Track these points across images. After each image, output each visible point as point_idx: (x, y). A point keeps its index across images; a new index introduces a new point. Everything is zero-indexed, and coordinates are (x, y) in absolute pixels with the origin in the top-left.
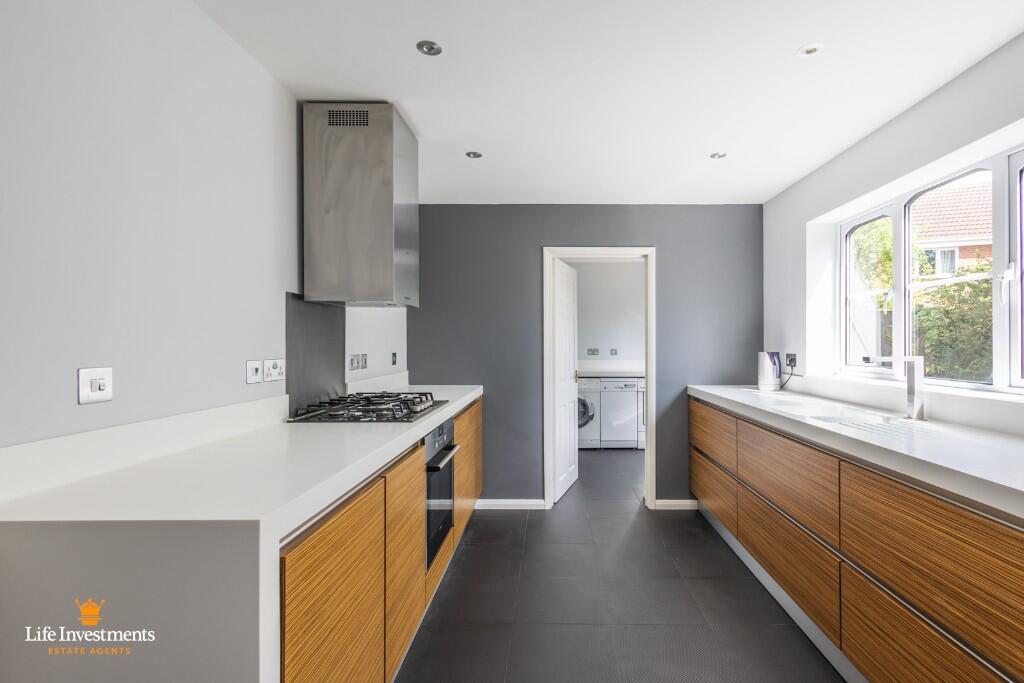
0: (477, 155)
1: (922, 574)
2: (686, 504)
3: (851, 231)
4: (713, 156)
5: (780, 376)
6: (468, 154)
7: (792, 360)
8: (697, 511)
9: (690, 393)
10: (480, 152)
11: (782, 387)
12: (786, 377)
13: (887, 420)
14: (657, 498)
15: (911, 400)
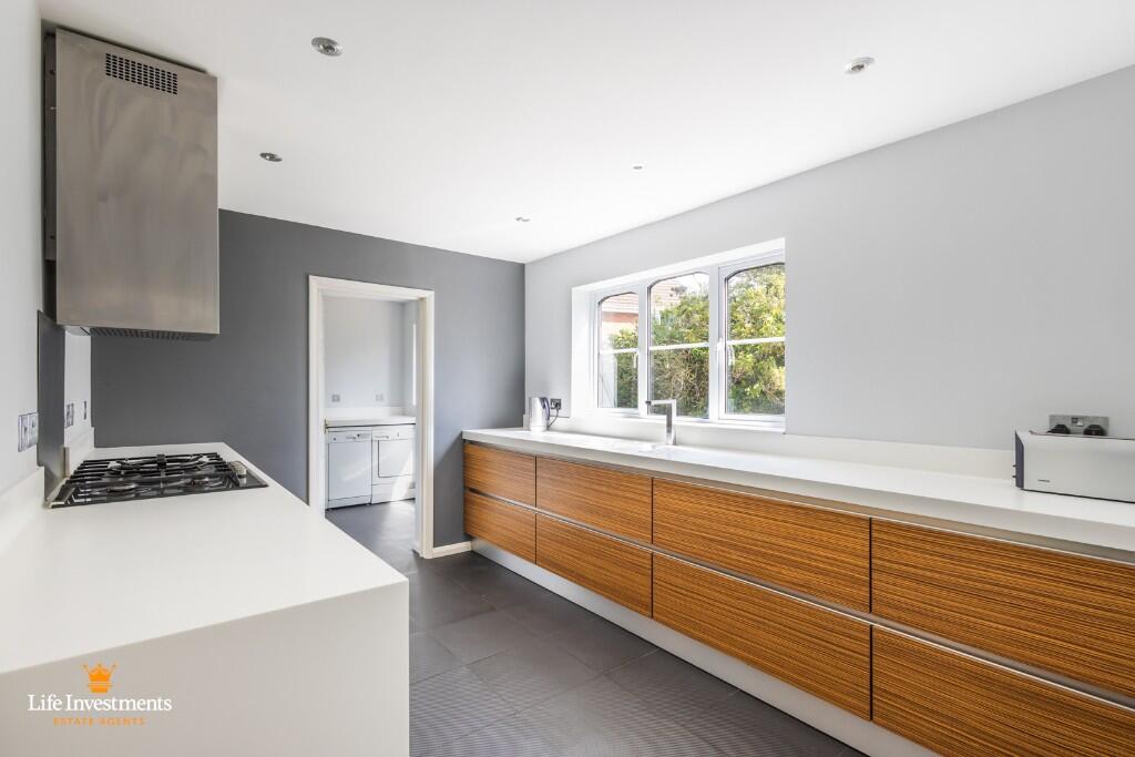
0: (273, 158)
1: (720, 542)
2: (461, 547)
3: (603, 300)
4: (518, 219)
5: (548, 419)
6: (264, 155)
7: (558, 405)
8: (472, 551)
9: (465, 437)
10: (279, 155)
11: (548, 428)
12: (552, 419)
13: (654, 447)
14: (435, 546)
15: (669, 431)
